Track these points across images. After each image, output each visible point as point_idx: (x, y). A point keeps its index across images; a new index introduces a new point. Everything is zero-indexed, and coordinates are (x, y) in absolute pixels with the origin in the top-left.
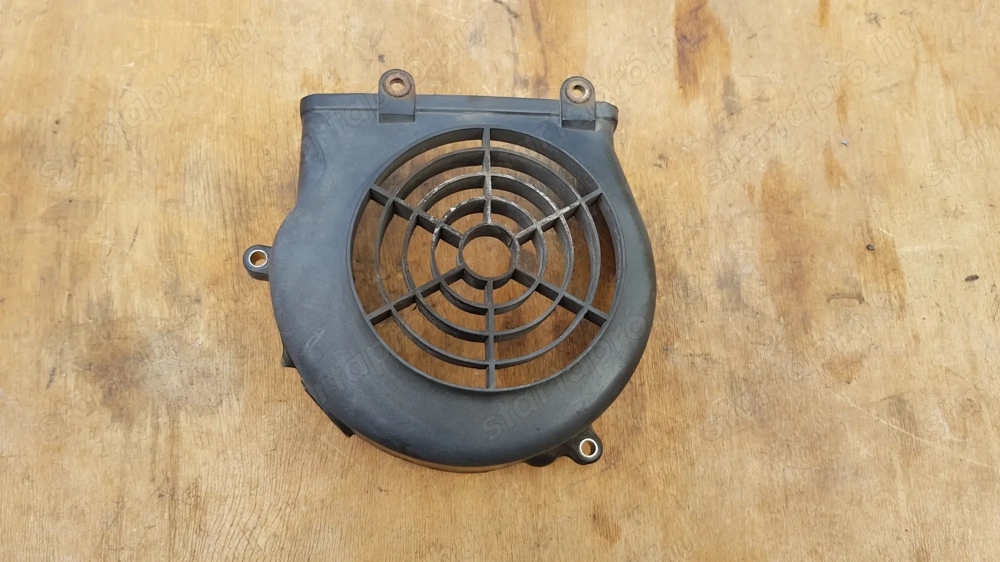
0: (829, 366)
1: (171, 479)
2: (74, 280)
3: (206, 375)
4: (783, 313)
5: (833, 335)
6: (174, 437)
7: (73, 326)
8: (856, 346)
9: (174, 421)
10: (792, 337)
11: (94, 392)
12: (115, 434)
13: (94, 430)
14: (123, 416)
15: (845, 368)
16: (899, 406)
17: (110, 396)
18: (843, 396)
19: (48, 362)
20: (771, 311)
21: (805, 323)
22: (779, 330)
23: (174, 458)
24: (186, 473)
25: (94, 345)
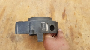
0: (76, 43)
1: (16, 48)
2: (11, 30)
3: (20, 39)
4: (71, 38)
5: (76, 40)
6: (17, 44)
7: (10, 34)
8: (78, 42)
9: (17, 42)
10: (72, 40)
11: (11, 39)
12: (12, 43)
13: (10, 43)
14: (13, 42)
15: (77, 43)
16: (82, 47)
17: (12, 40)
18: (77, 46)
19: (7, 36)
20: (70, 38)
21: (73, 39)
22: (71, 40)
23: (16, 46)
24: (17, 47)
25: (11, 35)
